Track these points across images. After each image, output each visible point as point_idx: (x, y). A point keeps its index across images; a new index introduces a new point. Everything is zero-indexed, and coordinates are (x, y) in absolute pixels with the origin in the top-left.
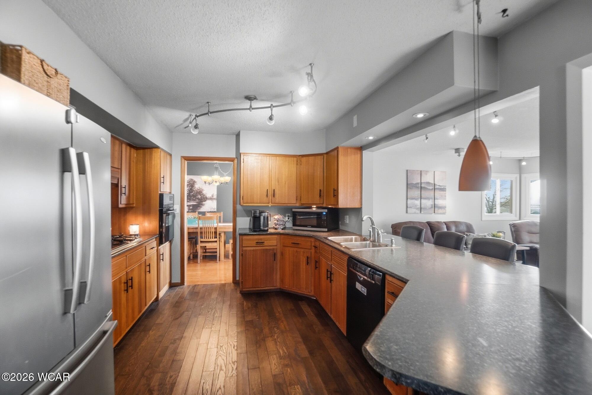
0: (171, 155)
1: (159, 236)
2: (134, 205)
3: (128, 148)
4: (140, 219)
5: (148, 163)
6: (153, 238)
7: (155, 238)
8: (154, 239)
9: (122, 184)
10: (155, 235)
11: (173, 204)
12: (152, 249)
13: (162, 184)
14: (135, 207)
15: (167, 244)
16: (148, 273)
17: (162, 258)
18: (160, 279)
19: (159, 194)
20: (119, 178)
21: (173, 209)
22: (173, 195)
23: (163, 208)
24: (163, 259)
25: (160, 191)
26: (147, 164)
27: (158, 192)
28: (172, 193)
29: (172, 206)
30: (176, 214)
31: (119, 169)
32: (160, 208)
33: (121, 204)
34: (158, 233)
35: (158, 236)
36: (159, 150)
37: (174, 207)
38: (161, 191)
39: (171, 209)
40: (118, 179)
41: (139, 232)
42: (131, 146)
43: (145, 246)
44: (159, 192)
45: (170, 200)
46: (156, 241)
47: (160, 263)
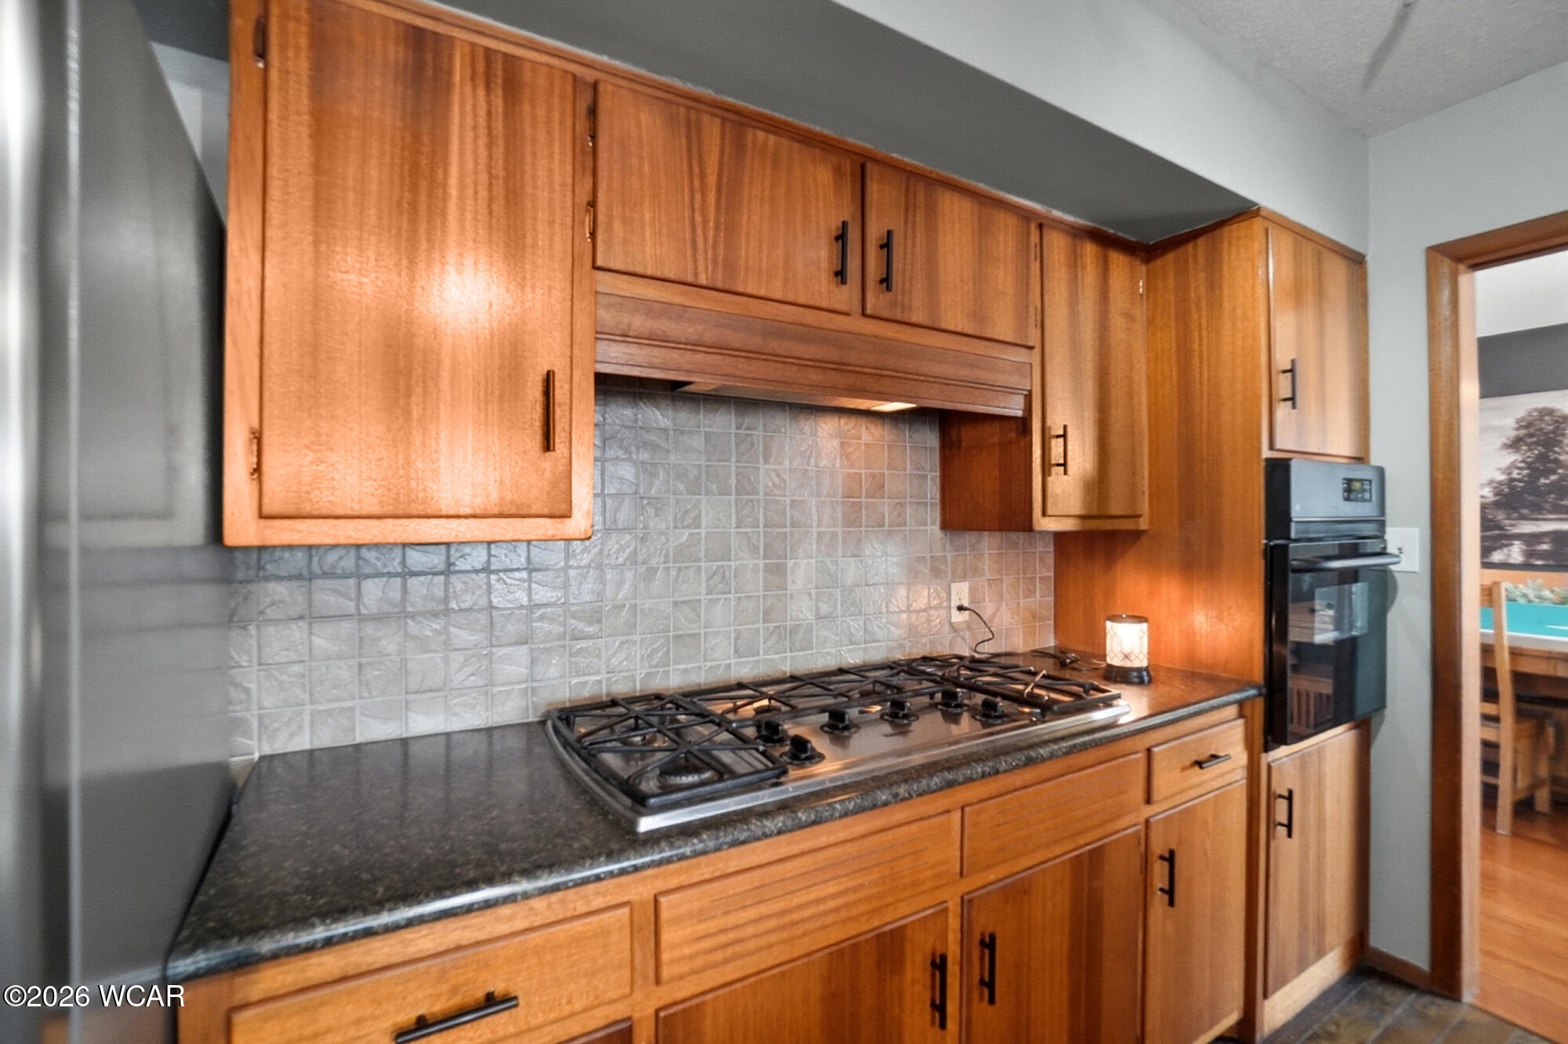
0: (1356, 261)
1: (1260, 695)
2: (1143, 524)
3: (1090, 250)
4: (1170, 590)
5: (1199, 310)
6: (1225, 699)
7: (1241, 704)
8: (1232, 711)
9: (1049, 423)
10: (1241, 686)
11: (1382, 525)
12: (1199, 764)
13: (1282, 411)
14: (1145, 531)
15: (1338, 741)
16: (1159, 900)
17: (1281, 816)
18: (1271, 934)
19: (1263, 464)
20: (1030, 392)
21: (1378, 550)
22: (1381, 472)
23: (1288, 537)
24: (1289, 826)
25: (1272, 447)
26: (1195, 316)
27: (1259, 452)
28: (1376, 459)
29: (1368, 529)
30: (1396, 575)
31: (1031, 348)
32: (1269, 537)
33: (1044, 514)
34: (1258, 674)
35: (1252, 692)
36: (1257, 225)
37: (1387, 537)
38: (1278, 446)
39: (1369, 550)
40: (1029, 398)
41: (1149, 660)
42: (1104, 240)
43: (1149, 750)
44: (1266, 453)
45: (1347, 499)
46: (1241, 721)
47: (1273, 844)
